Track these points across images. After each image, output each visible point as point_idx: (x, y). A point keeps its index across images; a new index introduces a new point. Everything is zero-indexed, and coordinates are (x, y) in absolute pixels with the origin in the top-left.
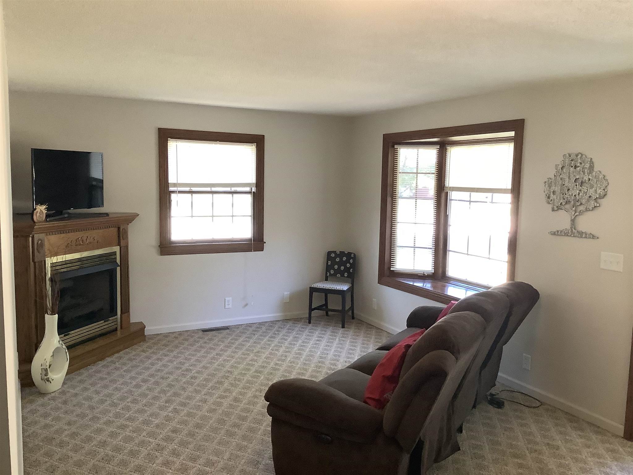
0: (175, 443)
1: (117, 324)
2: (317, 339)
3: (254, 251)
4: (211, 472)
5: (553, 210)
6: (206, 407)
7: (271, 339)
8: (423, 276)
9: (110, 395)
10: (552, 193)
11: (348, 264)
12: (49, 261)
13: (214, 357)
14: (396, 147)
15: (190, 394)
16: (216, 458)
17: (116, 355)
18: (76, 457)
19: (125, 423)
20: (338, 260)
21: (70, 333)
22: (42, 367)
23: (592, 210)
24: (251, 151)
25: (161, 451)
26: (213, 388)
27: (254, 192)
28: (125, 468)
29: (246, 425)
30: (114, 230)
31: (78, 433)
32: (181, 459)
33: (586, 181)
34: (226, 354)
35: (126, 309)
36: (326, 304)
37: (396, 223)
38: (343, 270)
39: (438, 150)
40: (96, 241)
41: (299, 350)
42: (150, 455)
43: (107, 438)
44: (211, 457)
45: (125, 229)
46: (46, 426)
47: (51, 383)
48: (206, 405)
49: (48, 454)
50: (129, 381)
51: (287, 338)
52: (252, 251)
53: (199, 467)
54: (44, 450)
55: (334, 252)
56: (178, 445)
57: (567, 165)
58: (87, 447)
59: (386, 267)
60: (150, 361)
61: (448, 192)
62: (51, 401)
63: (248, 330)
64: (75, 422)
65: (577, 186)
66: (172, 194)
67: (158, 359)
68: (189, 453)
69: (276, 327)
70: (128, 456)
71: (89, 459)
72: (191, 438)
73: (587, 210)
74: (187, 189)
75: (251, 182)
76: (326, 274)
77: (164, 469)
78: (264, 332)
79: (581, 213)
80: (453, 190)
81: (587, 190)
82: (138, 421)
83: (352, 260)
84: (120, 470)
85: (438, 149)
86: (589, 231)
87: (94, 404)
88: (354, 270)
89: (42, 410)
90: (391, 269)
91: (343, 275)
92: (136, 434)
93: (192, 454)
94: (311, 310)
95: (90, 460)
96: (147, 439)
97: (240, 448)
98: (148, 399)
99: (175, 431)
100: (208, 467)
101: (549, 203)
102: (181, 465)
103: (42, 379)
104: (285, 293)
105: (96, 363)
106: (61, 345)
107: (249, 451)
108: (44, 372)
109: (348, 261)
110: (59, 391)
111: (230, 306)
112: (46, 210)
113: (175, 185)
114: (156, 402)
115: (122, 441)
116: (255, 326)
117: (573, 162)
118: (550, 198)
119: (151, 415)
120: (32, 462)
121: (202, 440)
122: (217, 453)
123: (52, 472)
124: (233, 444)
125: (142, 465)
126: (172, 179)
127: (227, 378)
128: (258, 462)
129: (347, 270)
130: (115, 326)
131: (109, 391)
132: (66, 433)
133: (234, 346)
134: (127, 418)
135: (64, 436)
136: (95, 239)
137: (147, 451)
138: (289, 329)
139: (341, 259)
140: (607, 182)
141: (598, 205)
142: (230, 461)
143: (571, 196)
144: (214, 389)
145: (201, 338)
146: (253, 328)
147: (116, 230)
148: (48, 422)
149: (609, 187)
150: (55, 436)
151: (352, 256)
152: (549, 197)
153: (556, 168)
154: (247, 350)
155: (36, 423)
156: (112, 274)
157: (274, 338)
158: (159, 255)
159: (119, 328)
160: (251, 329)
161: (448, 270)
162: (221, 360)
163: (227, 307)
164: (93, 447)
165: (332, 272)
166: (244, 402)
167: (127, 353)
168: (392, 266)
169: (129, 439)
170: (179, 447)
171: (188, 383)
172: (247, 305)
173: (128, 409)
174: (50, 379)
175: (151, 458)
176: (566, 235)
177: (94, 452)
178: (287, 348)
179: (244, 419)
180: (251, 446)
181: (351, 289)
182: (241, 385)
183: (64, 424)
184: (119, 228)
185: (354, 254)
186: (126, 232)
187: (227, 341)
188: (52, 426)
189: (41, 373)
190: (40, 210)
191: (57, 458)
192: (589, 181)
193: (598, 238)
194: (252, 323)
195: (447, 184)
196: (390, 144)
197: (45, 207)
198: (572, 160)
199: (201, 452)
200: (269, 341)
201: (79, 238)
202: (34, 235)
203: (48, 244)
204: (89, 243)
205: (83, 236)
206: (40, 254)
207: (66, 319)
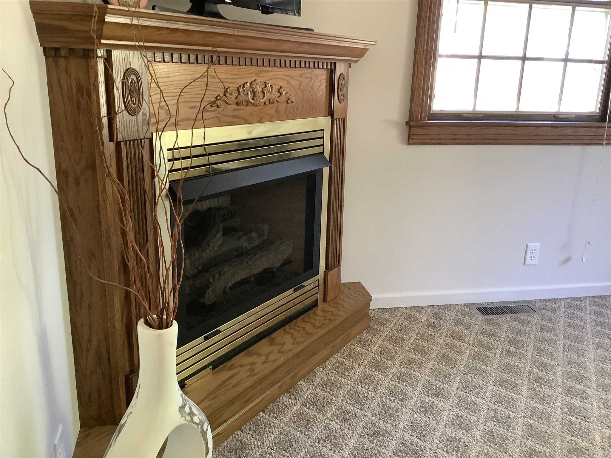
1: (317, 293)
21: (220, 329)
30: (322, 76)
35: (335, 259)
40: (283, 98)
45: (344, 78)
106: (188, 417)
111: (535, 261)
130: (313, 298)
136: (281, 94)
147: (325, 75)
156: (313, 183)
158: (404, 143)
159: (320, 300)
163: (528, 261)
172: (568, 260)
184: (332, 72)
186: (345, 86)
201: (244, 84)
202: (109, 53)
203: (154, 85)
204: (267, 103)
205: (255, 81)
206: (134, 118)
207: (209, 298)
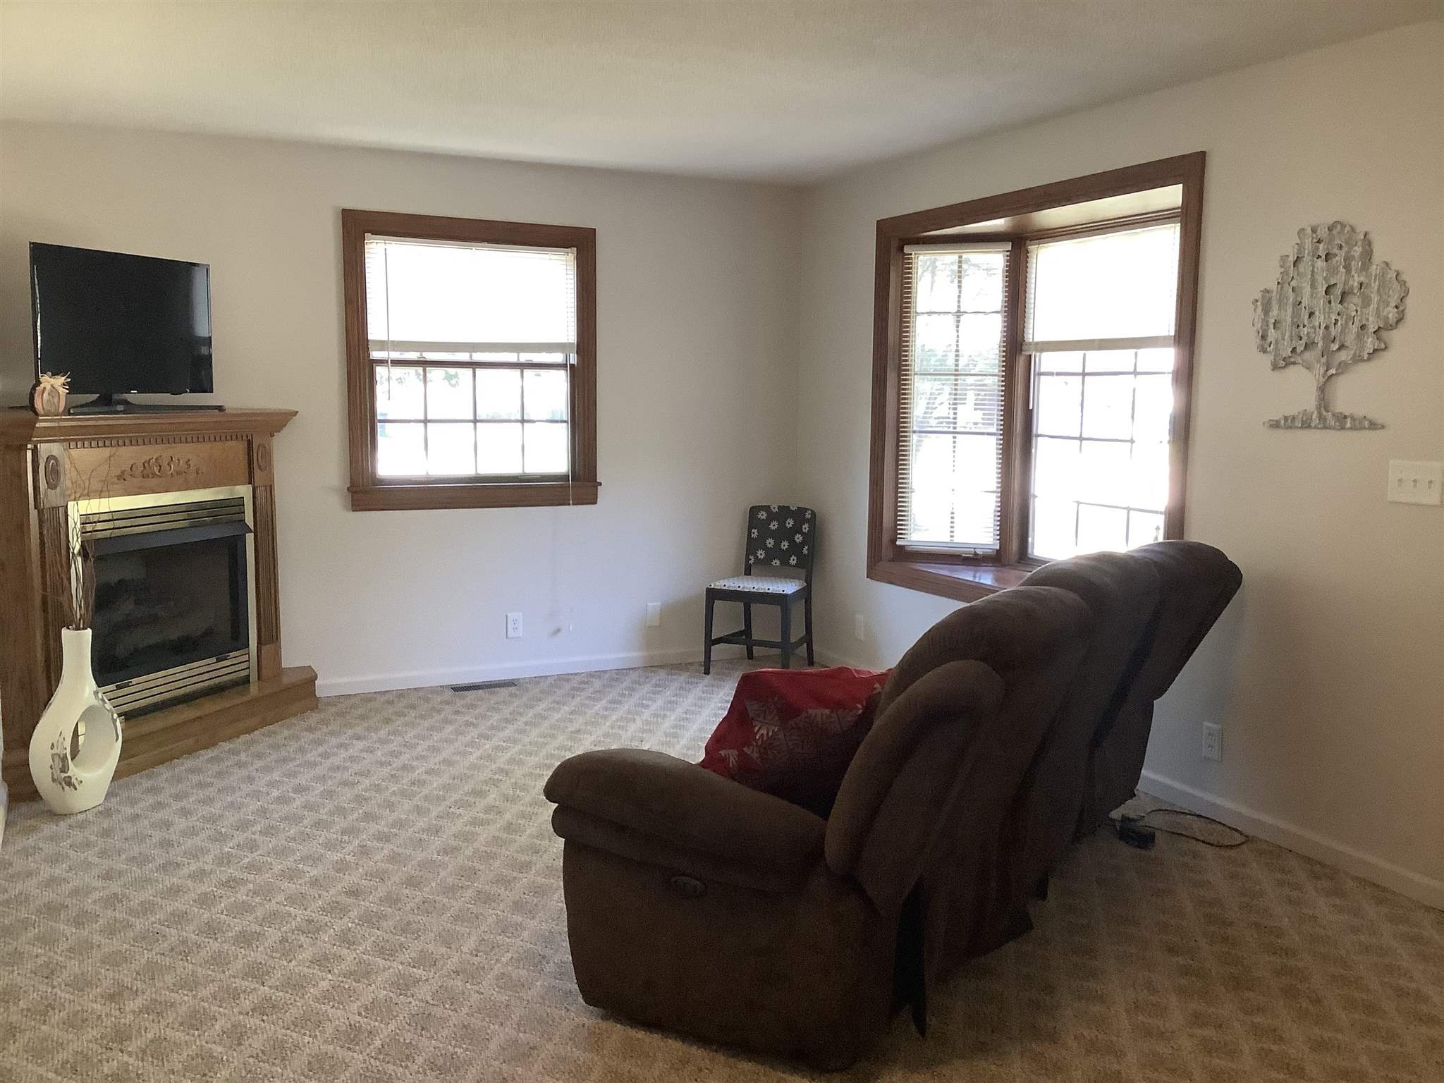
0: (350, 918)
1: (249, 668)
2: (720, 705)
3: (573, 504)
4: (427, 980)
5: (1275, 367)
6: (437, 843)
7: (613, 706)
8: (975, 559)
9: (213, 819)
10: (1272, 326)
11: (798, 536)
12: (78, 510)
13: (473, 741)
14: (907, 249)
15: (404, 817)
16: (443, 950)
17: (245, 738)
18: (111, 945)
19: (239, 875)
20: (774, 525)
21: (131, 682)
22: (55, 751)
23: (1369, 359)
24: (565, 267)
25: (314, 935)
26: (460, 804)
27: (572, 366)
28: (221, 969)
29: (526, 879)
30: (239, 447)
31: (124, 895)
32: (358, 951)
33: (1352, 290)
34: (501, 735)
35: (270, 633)
36: (747, 631)
37: (910, 432)
38: (786, 549)
39: (1008, 253)
40: (192, 469)
41: (675, 727)
42: (287, 941)
43: (192, 906)
44: (431, 947)
45: (265, 447)
46: (52, 882)
47: (76, 789)
48: (436, 838)
49: (47, 940)
50: (264, 790)
51: (650, 703)
52: (569, 504)
53: (400, 967)
54: (36, 931)
55: (766, 508)
56: (356, 921)
57: (1308, 254)
58: (140, 924)
59: (886, 538)
60: (320, 750)
61: (1030, 356)
62: (73, 831)
63: (560, 688)
64: (120, 873)
65: (1333, 304)
66: (377, 367)
67: (340, 746)
68: (381, 939)
69: (627, 683)
70: (234, 944)
71: (141, 950)
72: (390, 907)
73: (1358, 359)
74: (413, 356)
75: (565, 341)
76: (748, 559)
77: (315, 971)
78: (597, 692)
79: (1343, 368)
80: (1042, 350)
81: (1357, 311)
82: (270, 871)
83: (806, 526)
84: (210, 973)
85: (1007, 251)
86: (1359, 412)
87: (174, 837)
88: (811, 551)
89: (49, 849)
90: (898, 543)
91: (785, 562)
92: (259, 898)
93: (388, 941)
94: (710, 642)
95: (143, 952)
96: (285, 909)
97: (505, 928)
98: (302, 827)
99: (354, 892)
100: (422, 967)
101: (1264, 351)
102: (357, 963)
103: (54, 780)
104: (648, 604)
105: (193, 754)
106: (100, 702)
107: (525, 934)
108: (58, 764)
109: (797, 529)
110: (97, 809)
111: (520, 633)
112: (67, 387)
113: (383, 345)
114: (318, 833)
115: (225, 913)
116: (579, 678)
117: (1321, 246)
118: (1266, 340)
119: (304, 859)
120: (5, 955)
121: (415, 911)
122: (447, 939)
123: (47, 978)
124: (490, 920)
125: (263, 962)
126: (375, 332)
127: (495, 783)
128: (544, 957)
129: (795, 549)
130: (244, 674)
131: (216, 809)
132: (96, 895)
133: (523, 719)
134: (245, 866)
135: (90, 901)
136: (190, 465)
137: (280, 935)
138: (657, 686)
139: (782, 525)
140: (1403, 288)
141: (1383, 346)
142: (477, 956)
143: (1317, 329)
144: (462, 807)
145: (447, 703)
146: (574, 684)
147: (241, 447)
148: (57, 872)
149: (1408, 301)
150: (68, 901)
151: (808, 516)
152: (1264, 337)
153: (1282, 264)
154: (552, 727)
155: (29, 874)
156: (234, 548)
157: (620, 703)
158: (348, 510)
159: (254, 677)
160: (567, 686)
161: (1033, 544)
162: (487, 746)
163: (511, 634)
164: (154, 925)
165: (761, 554)
166: (528, 832)
167: (270, 734)
168: (898, 536)
169: (243, 909)
170: (358, 927)
171: (403, 793)
172: (558, 630)
173: (252, 846)
174: (73, 780)
175: (286, 948)
176: (1306, 425)
177: (153, 935)
178: (647, 723)
179: (524, 867)
180: (532, 924)
181: (806, 594)
182: (528, 799)
183: (94, 878)
184: (250, 443)
185: (813, 512)
186: (267, 455)
187: (506, 711)
188: (66, 880)
189: (51, 766)
190: (52, 386)
191: (66, 946)
192: (1361, 288)
193: (1383, 427)
194: (572, 674)
195: (1029, 337)
196: (895, 244)
197: (62, 379)
198: (1319, 242)
199: (408, 935)
200: (606, 709)
201: (150, 460)
202: (36, 447)
203: (73, 469)
204: (174, 474)
205: (160, 456)
206: (53, 491)
207: (121, 651)
